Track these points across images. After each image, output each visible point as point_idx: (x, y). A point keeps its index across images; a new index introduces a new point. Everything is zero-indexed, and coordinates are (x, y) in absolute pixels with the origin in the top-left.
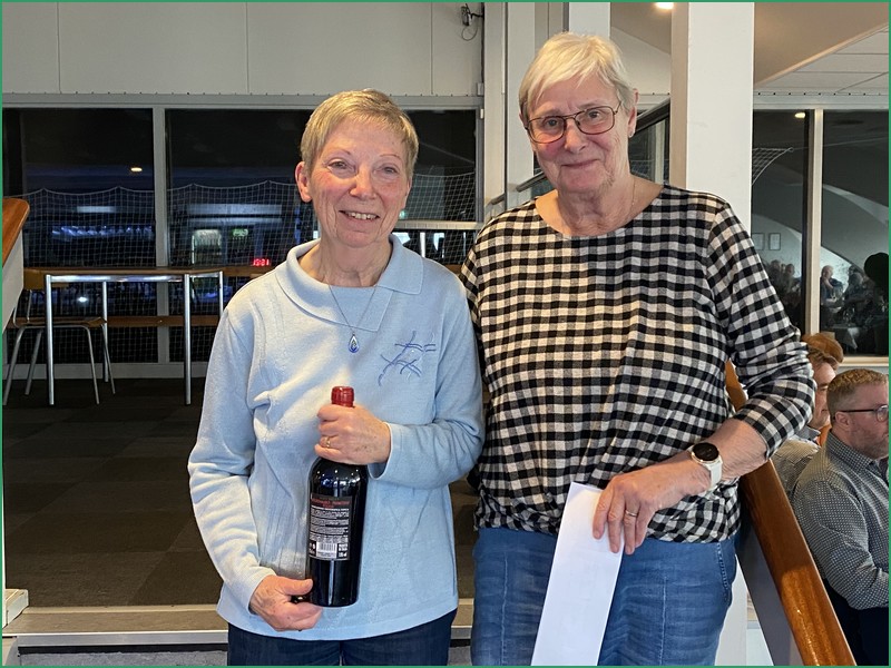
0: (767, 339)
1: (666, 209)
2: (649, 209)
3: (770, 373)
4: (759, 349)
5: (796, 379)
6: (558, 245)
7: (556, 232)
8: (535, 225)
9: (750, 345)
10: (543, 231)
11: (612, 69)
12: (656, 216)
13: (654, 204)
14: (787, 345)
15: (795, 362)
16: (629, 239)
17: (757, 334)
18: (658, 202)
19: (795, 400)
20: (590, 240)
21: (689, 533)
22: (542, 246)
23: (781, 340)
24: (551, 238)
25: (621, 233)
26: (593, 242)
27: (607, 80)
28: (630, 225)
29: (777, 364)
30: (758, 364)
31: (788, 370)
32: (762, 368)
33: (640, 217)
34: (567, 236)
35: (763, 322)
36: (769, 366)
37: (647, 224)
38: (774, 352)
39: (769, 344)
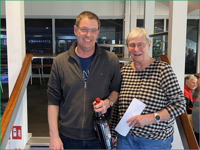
0: (174, 94)
1: (154, 65)
2: (151, 65)
3: (175, 102)
4: (173, 96)
5: (181, 104)
6: (133, 72)
7: (133, 69)
8: (130, 68)
9: (171, 95)
10: (131, 69)
11: (146, 36)
12: (152, 67)
13: (152, 64)
14: (179, 95)
15: (181, 100)
16: (146, 72)
17: (172, 93)
18: (153, 64)
19: (179, 108)
20: (139, 71)
21: (156, 138)
22: (130, 72)
23: (178, 95)
24: (132, 71)
25: (144, 70)
26: (139, 72)
27: (145, 38)
28: (146, 69)
29: (176, 100)
30: (172, 100)
31: (178, 101)
32: (173, 101)
33: (148, 67)
34: (135, 71)
35: (174, 91)
36: (174, 100)
37: (150, 68)
38: (176, 97)
39: (175, 95)
